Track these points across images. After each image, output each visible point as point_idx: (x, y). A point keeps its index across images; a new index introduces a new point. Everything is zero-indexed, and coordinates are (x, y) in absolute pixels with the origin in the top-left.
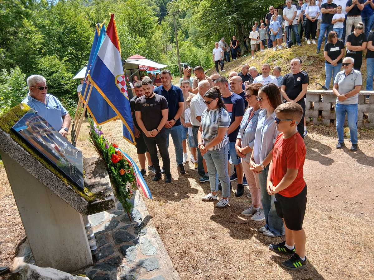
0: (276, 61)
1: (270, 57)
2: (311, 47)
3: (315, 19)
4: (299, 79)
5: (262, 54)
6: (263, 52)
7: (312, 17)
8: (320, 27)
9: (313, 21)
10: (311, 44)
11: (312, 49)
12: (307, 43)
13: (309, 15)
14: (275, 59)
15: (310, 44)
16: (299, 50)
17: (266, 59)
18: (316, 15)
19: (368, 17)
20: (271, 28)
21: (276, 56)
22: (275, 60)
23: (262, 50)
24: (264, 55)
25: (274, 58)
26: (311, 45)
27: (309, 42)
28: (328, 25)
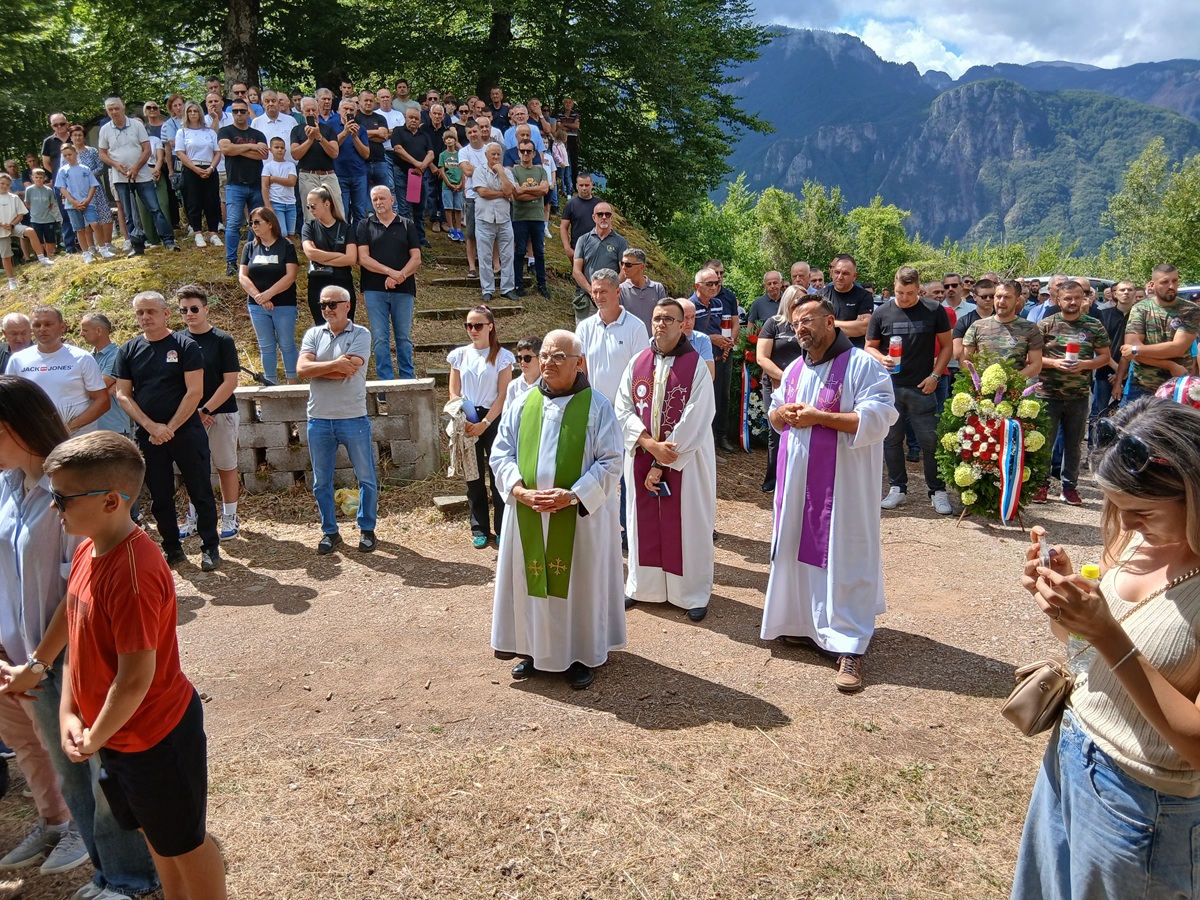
0: (97, 297)
1: (73, 283)
2: (207, 255)
3: (209, 170)
4: (172, 358)
5: (46, 272)
6: (48, 267)
7: (198, 164)
8: (228, 195)
9: (203, 176)
10: (208, 245)
11: (213, 261)
12: (194, 242)
13: (190, 154)
14: (94, 290)
15: (205, 244)
16: (170, 262)
17: (60, 289)
18: (210, 159)
19: (354, 178)
20: (63, 186)
21: (93, 279)
22: (94, 294)
23: (42, 258)
24: (53, 276)
25: (91, 288)
26: (209, 248)
27: (200, 240)
28: (247, 190)
